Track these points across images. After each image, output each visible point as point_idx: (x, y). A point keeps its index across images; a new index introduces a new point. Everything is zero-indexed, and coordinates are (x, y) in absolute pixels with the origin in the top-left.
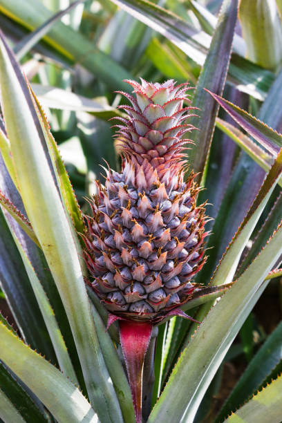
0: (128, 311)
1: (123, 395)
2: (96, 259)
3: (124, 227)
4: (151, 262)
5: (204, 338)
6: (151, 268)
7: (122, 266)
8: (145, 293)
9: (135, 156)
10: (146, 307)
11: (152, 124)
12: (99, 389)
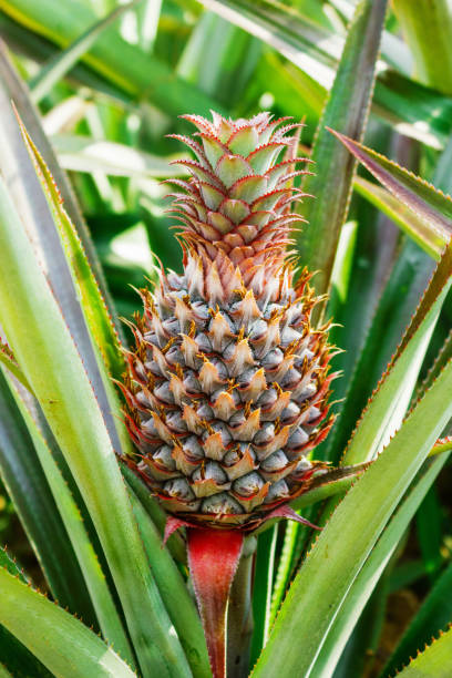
0: (200, 511)
1: (198, 655)
2: (143, 424)
3: (187, 368)
4: (235, 426)
5: (327, 556)
6: (235, 438)
7: (185, 434)
8: (227, 481)
9: (204, 246)
10: (230, 504)
11: (231, 189)
12: (153, 646)
